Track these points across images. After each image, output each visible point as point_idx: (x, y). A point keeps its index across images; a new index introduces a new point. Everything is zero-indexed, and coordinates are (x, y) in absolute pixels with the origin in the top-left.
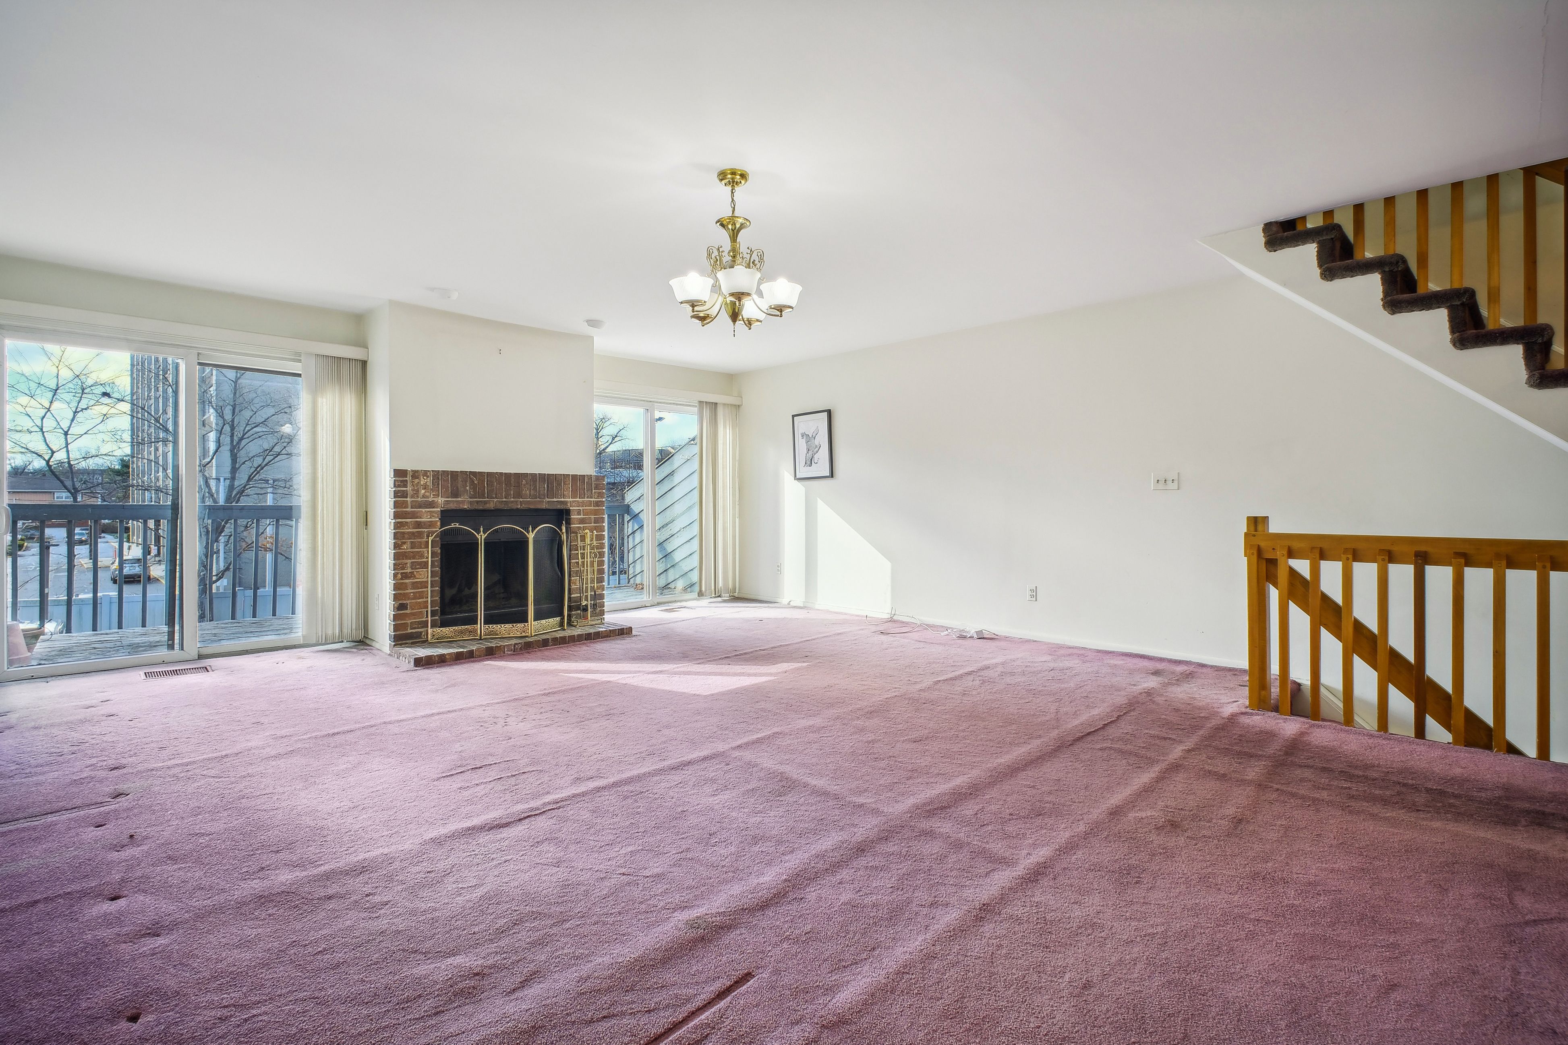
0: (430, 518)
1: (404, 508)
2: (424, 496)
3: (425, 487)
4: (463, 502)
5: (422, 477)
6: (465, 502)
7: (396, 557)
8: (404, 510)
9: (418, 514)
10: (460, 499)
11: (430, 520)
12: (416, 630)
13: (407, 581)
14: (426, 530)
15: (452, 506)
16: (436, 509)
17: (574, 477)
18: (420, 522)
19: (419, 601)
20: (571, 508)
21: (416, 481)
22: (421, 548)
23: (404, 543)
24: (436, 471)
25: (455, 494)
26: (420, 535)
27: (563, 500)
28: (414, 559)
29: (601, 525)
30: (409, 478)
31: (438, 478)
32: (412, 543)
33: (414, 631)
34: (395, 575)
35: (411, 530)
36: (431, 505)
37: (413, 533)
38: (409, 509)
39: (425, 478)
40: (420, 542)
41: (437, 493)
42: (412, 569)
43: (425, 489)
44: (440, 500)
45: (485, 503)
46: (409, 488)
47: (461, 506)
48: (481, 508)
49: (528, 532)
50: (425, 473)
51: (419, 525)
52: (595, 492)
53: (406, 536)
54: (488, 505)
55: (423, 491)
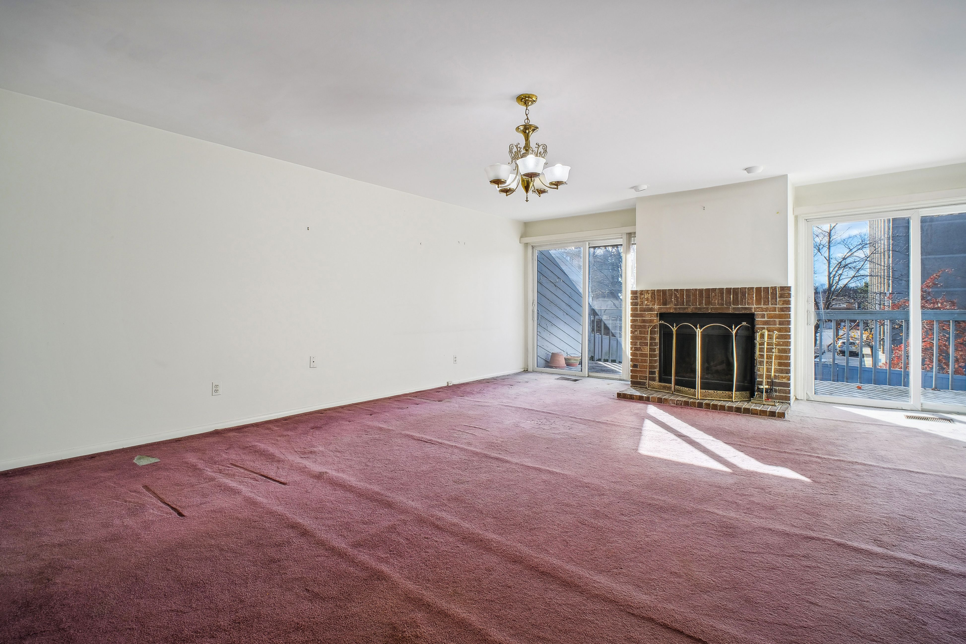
0: (650, 317)
1: (636, 311)
2: (646, 305)
3: (647, 299)
4: (670, 308)
5: (645, 294)
6: (671, 308)
7: (632, 338)
8: (636, 312)
9: (644, 315)
10: (668, 306)
11: (651, 318)
12: (643, 381)
13: (637, 352)
14: (648, 324)
15: (663, 311)
16: (654, 312)
17: (759, 290)
18: (645, 319)
19: (644, 364)
20: (755, 313)
21: (642, 296)
22: (645, 334)
23: (636, 331)
24: (653, 290)
25: (665, 303)
26: (644, 327)
27: (747, 306)
28: (641, 340)
29: (787, 326)
30: (638, 295)
31: (655, 294)
32: (640, 331)
33: (641, 381)
34: (631, 348)
35: (639, 324)
36: (651, 310)
37: (641, 326)
38: (639, 312)
39: (647, 294)
40: (645, 331)
41: (654, 303)
42: (640, 346)
43: (647, 300)
44: (656, 307)
45: (685, 309)
46: (639, 300)
47: (669, 311)
48: (682, 312)
49: (697, 328)
50: (647, 291)
51: (644, 321)
52: (780, 300)
53: (637, 327)
54: (686, 310)
55: (646, 302)
